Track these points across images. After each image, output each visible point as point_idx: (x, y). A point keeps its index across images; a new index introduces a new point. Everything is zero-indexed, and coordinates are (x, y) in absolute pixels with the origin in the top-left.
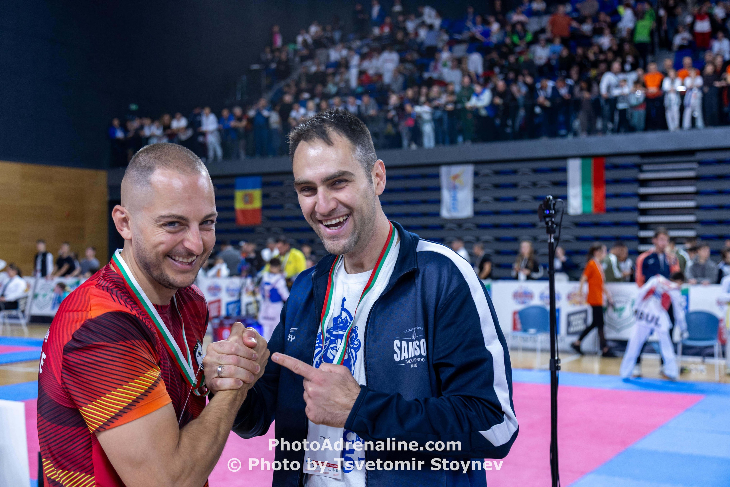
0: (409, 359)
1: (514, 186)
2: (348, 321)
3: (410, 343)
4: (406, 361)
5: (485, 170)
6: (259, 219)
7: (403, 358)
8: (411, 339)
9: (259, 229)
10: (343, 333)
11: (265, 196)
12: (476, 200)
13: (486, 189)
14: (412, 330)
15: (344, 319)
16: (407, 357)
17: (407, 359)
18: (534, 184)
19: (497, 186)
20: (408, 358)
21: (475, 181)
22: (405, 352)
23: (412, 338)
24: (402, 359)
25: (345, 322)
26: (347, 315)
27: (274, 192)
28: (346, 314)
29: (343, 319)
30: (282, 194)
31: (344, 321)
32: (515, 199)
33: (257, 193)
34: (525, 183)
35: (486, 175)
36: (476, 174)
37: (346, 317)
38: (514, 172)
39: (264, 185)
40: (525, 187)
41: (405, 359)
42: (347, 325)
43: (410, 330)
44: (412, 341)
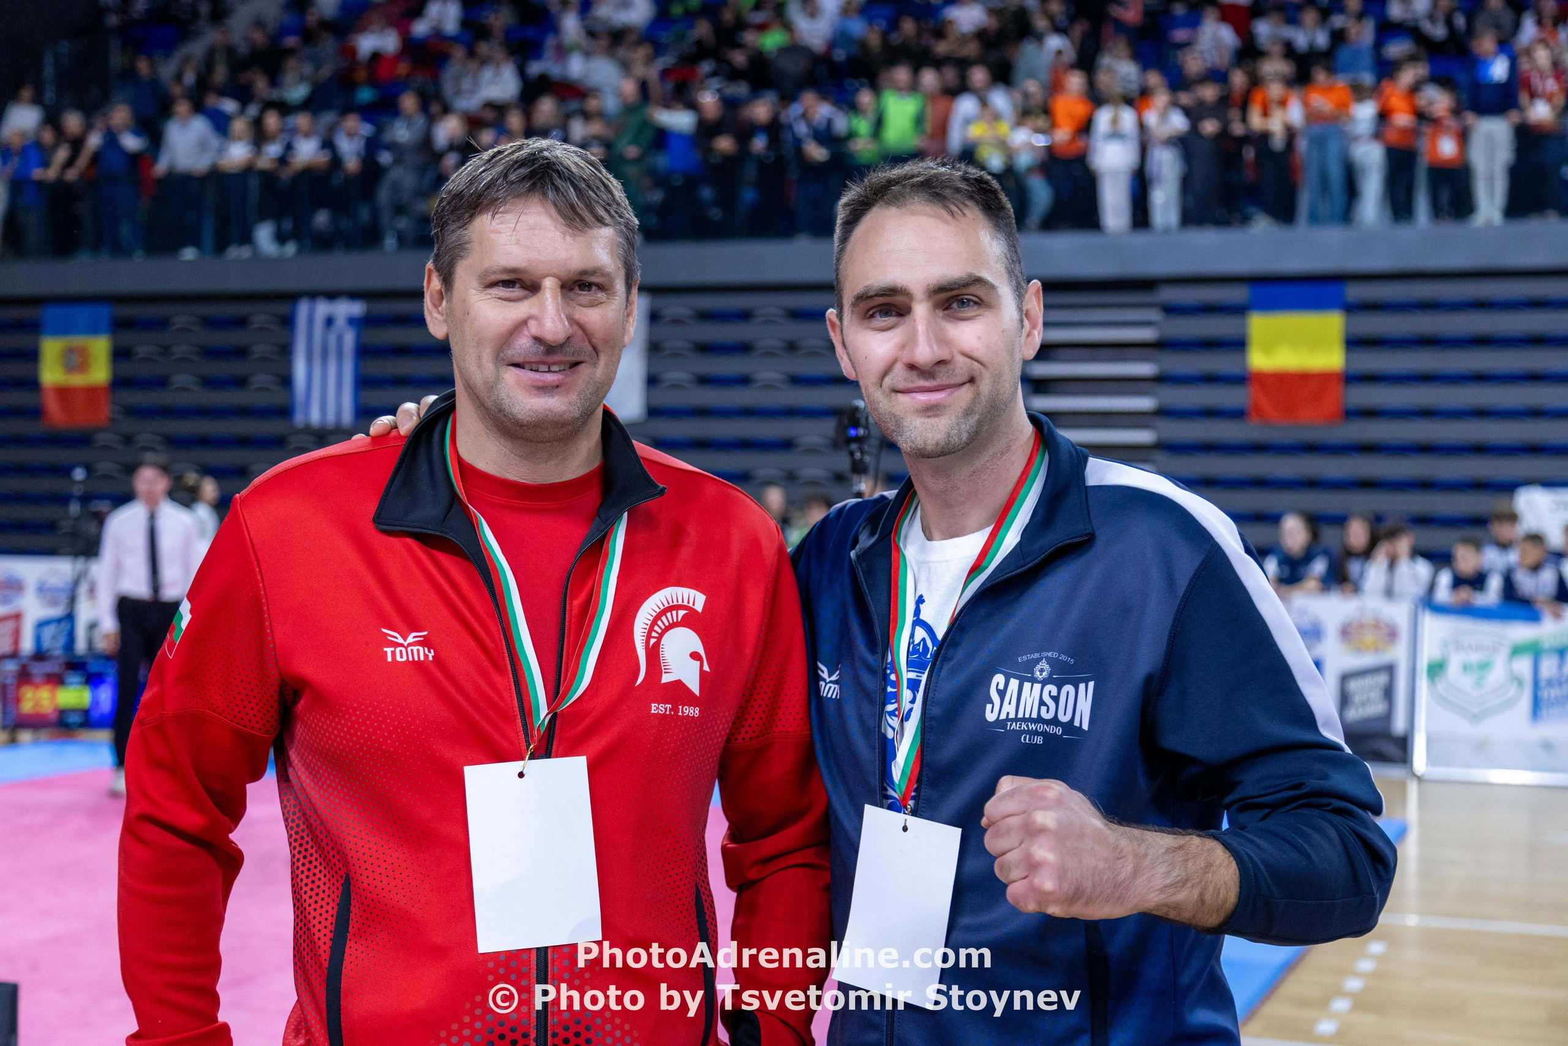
0: (1016, 720)
1: (744, 348)
2: (928, 648)
3: (1027, 685)
4: (1009, 723)
5: (676, 307)
6: (106, 411)
7: (1003, 716)
8: (1030, 675)
9: (102, 438)
10: (917, 676)
11: (119, 354)
12: (652, 381)
13: (676, 355)
14: (1036, 655)
15: (919, 644)
16: (1012, 716)
17: (1012, 720)
18: (792, 347)
19: (705, 348)
20: (1014, 717)
21: (651, 333)
22: (1010, 704)
23: (1033, 674)
24: (1000, 718)
25: (921, 651)
26: (926, 634)
27: (145, 345)
28: (925, 632)
29: (916, 645)
30: (166, 350)
31: (919, 649)
32: (744, 381)
33: (100, 347)
34: (769, 342)
35: (677, 322)
36: (654, 317)
37: (924, 640)
38: (745, 316)
39: (118, 326)
40: (769, 354)
41: (1007, 719)
42: (926, 658)
43: (1032, 656)
44: (1034, 681)
